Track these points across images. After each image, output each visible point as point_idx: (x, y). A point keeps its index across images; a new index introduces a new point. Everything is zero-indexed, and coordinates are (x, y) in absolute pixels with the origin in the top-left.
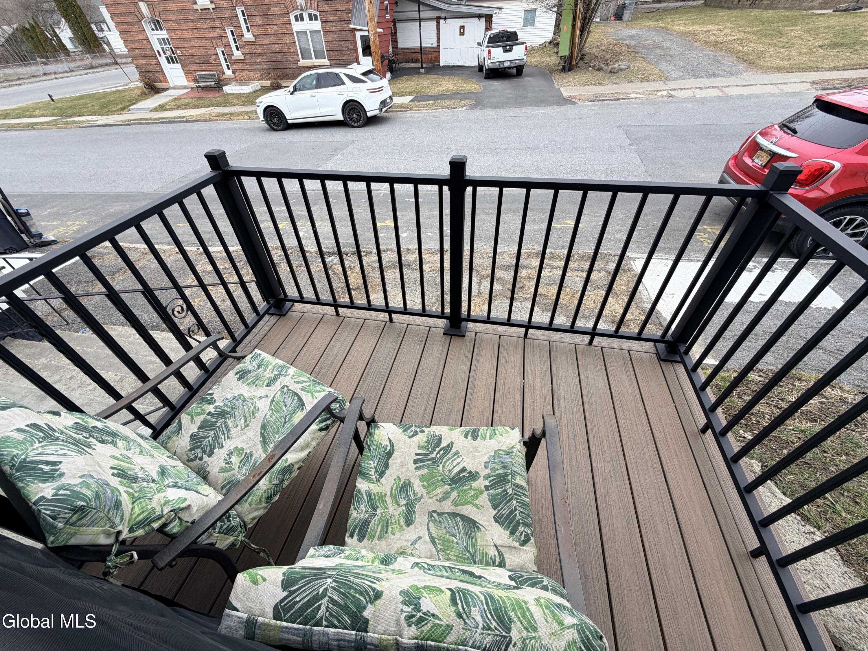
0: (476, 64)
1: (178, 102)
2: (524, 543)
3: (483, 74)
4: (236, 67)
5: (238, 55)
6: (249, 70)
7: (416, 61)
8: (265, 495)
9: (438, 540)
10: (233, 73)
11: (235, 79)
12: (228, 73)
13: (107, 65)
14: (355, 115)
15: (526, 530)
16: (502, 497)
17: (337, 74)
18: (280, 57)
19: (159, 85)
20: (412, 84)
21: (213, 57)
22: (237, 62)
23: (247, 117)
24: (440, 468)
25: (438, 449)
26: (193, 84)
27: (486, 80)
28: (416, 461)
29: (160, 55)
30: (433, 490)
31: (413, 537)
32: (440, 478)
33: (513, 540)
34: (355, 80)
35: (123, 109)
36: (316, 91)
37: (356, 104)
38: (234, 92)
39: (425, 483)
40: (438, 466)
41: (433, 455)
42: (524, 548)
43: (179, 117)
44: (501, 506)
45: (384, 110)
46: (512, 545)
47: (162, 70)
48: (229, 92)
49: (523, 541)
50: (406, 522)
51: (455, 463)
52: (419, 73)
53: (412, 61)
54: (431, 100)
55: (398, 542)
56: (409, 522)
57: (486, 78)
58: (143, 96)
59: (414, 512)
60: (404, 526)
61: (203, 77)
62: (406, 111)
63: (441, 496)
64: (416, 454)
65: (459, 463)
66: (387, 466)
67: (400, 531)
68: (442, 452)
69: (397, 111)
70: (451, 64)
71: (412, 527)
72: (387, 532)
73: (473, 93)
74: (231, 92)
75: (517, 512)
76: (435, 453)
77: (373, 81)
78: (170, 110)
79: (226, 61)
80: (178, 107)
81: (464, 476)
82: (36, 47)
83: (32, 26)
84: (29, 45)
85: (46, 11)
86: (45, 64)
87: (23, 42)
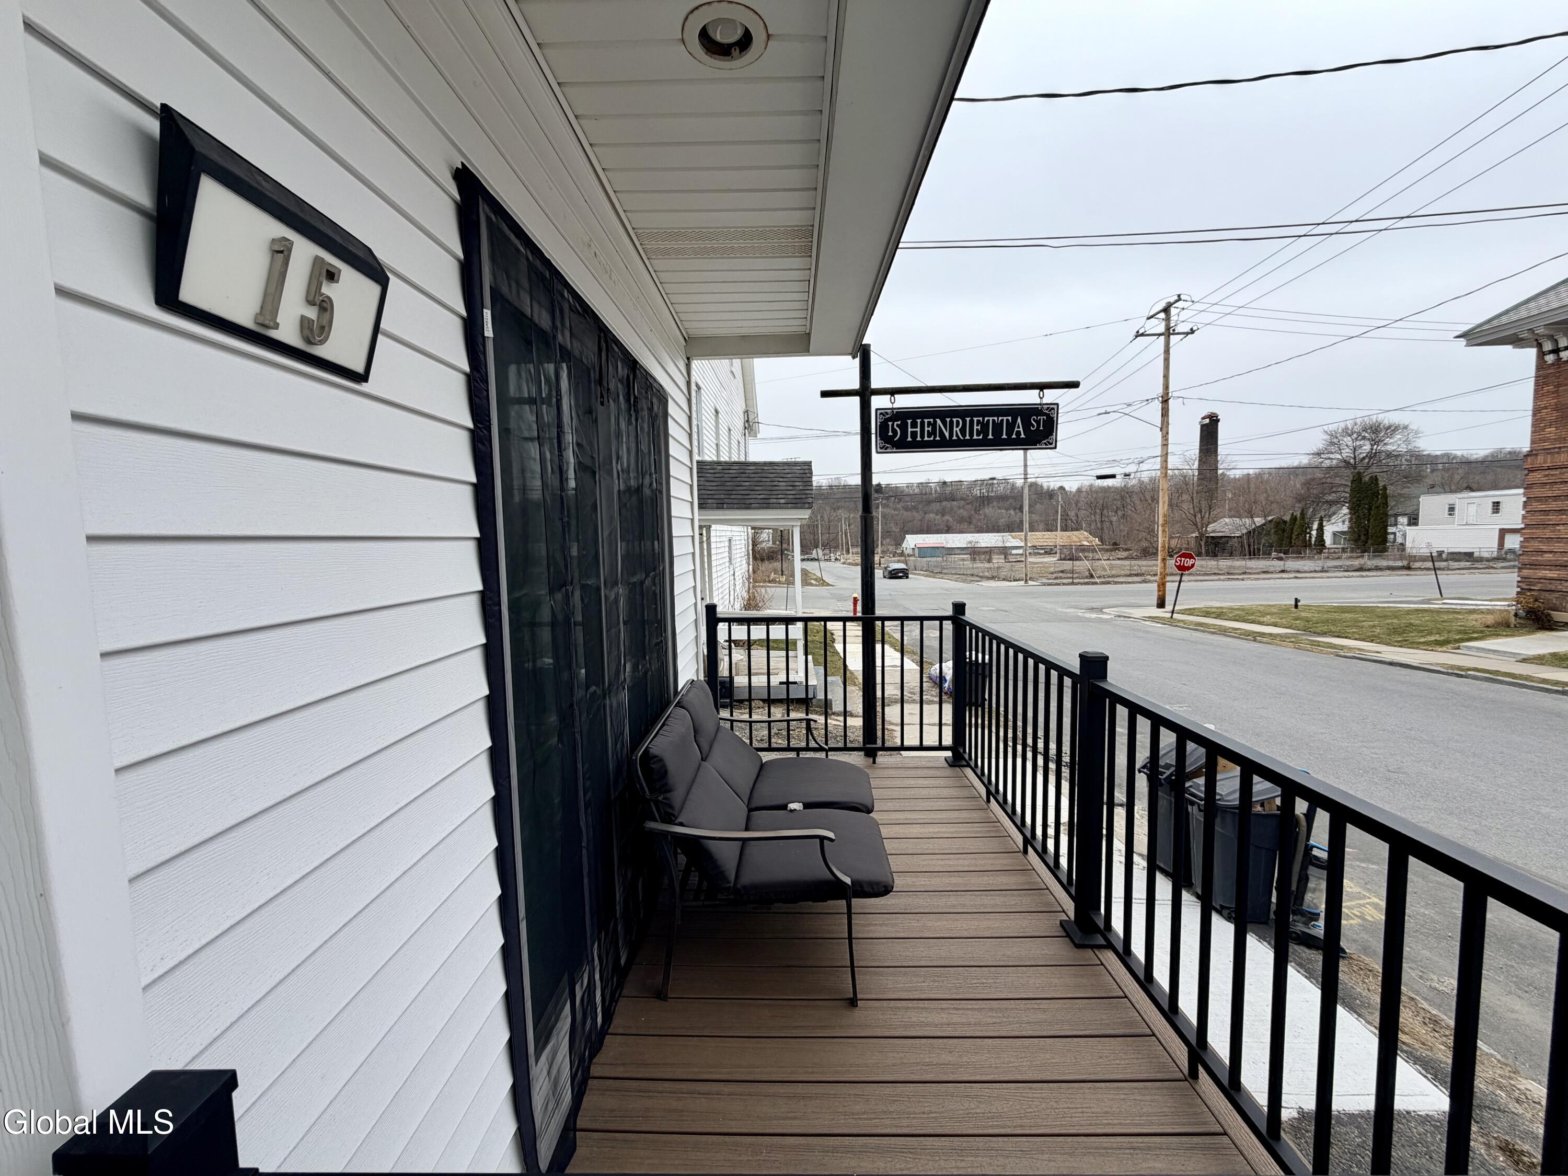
13: (1391, 568)
82: (1281, 540)
83: (1294, 519)
84: (1273, 538)
85: (1327, 502)
86: (1280, 559)
87: (1268, 534)
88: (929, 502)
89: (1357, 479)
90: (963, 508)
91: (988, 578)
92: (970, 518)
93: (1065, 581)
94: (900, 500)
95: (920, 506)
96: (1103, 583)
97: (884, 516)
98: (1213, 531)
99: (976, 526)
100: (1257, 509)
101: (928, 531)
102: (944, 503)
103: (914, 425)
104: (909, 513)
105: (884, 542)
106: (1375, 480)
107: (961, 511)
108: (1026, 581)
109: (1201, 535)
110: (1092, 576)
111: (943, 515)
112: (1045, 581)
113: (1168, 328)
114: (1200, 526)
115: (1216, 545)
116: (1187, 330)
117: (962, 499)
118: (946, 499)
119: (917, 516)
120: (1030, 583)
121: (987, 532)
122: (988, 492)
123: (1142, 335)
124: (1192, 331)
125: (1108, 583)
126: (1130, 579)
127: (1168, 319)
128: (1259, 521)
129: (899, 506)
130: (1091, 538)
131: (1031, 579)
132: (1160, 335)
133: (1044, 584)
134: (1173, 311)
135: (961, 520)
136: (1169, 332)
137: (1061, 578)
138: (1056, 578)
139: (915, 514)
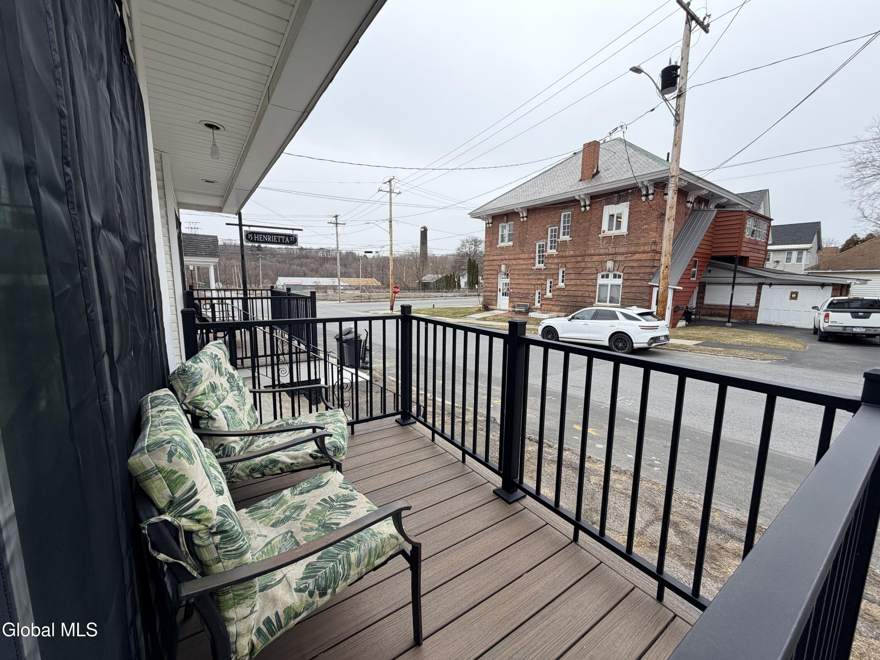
0: (812, 327)
1: (495, 317)
2: (299, 590)
3: (817, 337)
4: (544, 302)
5: (549, 295)
6: (552, 305)
7: (724, 316)
8: (253, 466)
9: (271, 546)
10: (541, 305)
11: (540, 309)
12: (538, 305)
13: (474, 295)
14: (620, 344)
15: (311, 584)
16: (332, 556)
17: (614, 312)
18: (580, 299)
19: (491, 307)
20: (707, 332)
21: (531, 295)
22: (547, 299)
23: (533, 332)
24: (328, 513)
25: (342, 503)
26: (511, 309)
27: (819, 342)
28: (324, 500)
29: (500, 291)
30: (308, 521)
31: (264, 533)
32: (320, 518)
33: (296, 583)
34: (629, 317)
35: (462, 316)
36: (591, 321)
37: (625, 335)
38: (535, 317)
39: (310, 514)
40: (329, 511)
41: (335, 504)
42: (294, 593)
43: (490, 325)
44: (323, 560)
45: (654, 345)
46: (292, 584)
47: (497, 299)
48: (532, 316)
49: (300, 588)
50: (274, 524)
51: (339, 517)
52: (725, 326)
53: (719, 315)
54: (721, 347)
55: (256, 528)
56: (274, 525)
57: (820, 340)
58: (479, 311)
59: (284, 523)
60: (269, 525)
61: (519, 306)
62: (685, 351)
63: (307, 527)
64: (329, 497)
65: (341, 519)
66: (308, 491)
67: (264, 525)
68: (342, 506)
69: (673, 350)
70: (774, 323)
71: (272, 528)
72: (259, 519)
73: (788, 350)
74: (533, 316)
75: (324, 570)
76: (338, 503)
77: (647, 321)
78: (488, 321)
79: (539, 298)
80: (494, 320)
81: (333, 528)
82: (447, 285)
83: (451, 275)
84: (444, 284)
85: (462, 269)
86: (446, 292)
87: (443, 282)
88: (293, 259)
89: (470, 260)
90: (313, 263)
91: (322, 300)
92: (317, 269)
93: (358, 301)
94: (274, 257)
95: (287, 261)
96: (374, 302)
97: (263, 265)
98: (424, 280)
99: (321, 274)
100: (439, 271)
101: (293, 276)
102: (302, 260)
103: (256, 236)
104: (280, 265)
105: (264, 281)
106: (475, 261)
107: (312, 265)
108: (340, 301)
109: (420, 281)
110: (370, 299)
111: (301, 267)
112: (349, 301)
113: (391, 190)
114: (419, 277)
115: (425, 286)
116: (398, 192)
117: (312, 258)
118: (303, 257)
119: (286, 266)
120: (342, 302)
121: (327, 277)
122: (327, 255)
123: (381, 190)
124: (400, 193)
125: (376, 301)
126: (386, 300)
127: (391, 185)
128: (440, 276)
129: (274, 260)
130: (377, 282)
131: (342, 300)
132: (388, 192)
133: (348, 302)
134: (392, 183)
135: (312, 270)
136: (391, 192)
137: (356, 299)
138: (354, 300)
139: (284, 265)
